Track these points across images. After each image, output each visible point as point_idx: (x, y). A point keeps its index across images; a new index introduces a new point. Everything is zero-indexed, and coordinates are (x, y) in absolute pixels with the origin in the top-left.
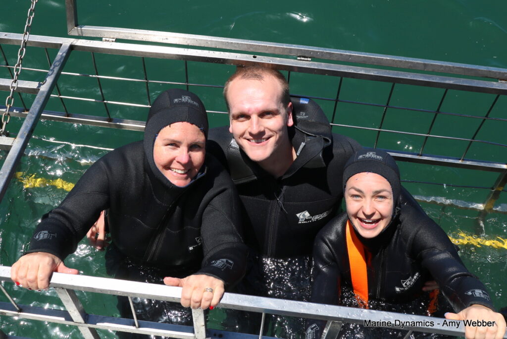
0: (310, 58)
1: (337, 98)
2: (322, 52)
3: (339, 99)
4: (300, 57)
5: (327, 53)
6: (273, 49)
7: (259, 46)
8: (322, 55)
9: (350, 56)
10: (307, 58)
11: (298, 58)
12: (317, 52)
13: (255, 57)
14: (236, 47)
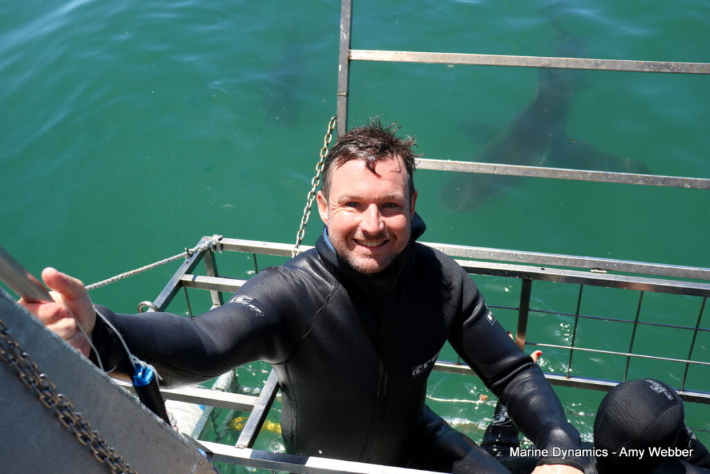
0: (605, 270)
1: (637, 319)
2: (619, 264)
3: (639, 320)
4: (593, 269)
5: (625, 264)
6: (563, 261)
7: (548, 257)
8: (619, 267)
9: (652, 267)
10: (602, 270)
11: (592, 271)
12: (613, 263)
13: (543, 269)
14: (521, 259)
